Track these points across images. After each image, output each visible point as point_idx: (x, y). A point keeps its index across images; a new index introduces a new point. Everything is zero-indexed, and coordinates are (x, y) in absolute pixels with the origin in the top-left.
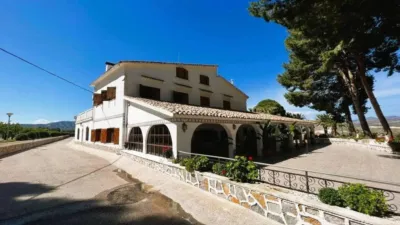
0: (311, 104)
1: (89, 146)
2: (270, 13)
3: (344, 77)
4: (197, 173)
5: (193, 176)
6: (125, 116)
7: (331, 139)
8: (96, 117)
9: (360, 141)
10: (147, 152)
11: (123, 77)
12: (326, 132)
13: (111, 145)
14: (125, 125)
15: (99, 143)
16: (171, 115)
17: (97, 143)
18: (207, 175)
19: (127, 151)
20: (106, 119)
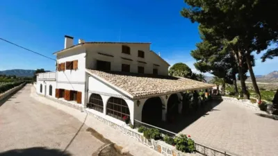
0: (212, 71)
1: (53, 100)
2: (195, 17)
3: (236, 56)
4: (152, 140)
5: (150, 141)
6: (86, 84)
7: (223, 97)
8: (59, 80)
9: (241, 100)
10: (107, 114)
11: (84, 54)
12: (218, 88)
13: (74, 103)
14: (87, 90)
15: (62, 99)
16: (132, 97)
17: (60, 99)
18: (160, 143)
19: (88, 109)
20: (70, 83)
